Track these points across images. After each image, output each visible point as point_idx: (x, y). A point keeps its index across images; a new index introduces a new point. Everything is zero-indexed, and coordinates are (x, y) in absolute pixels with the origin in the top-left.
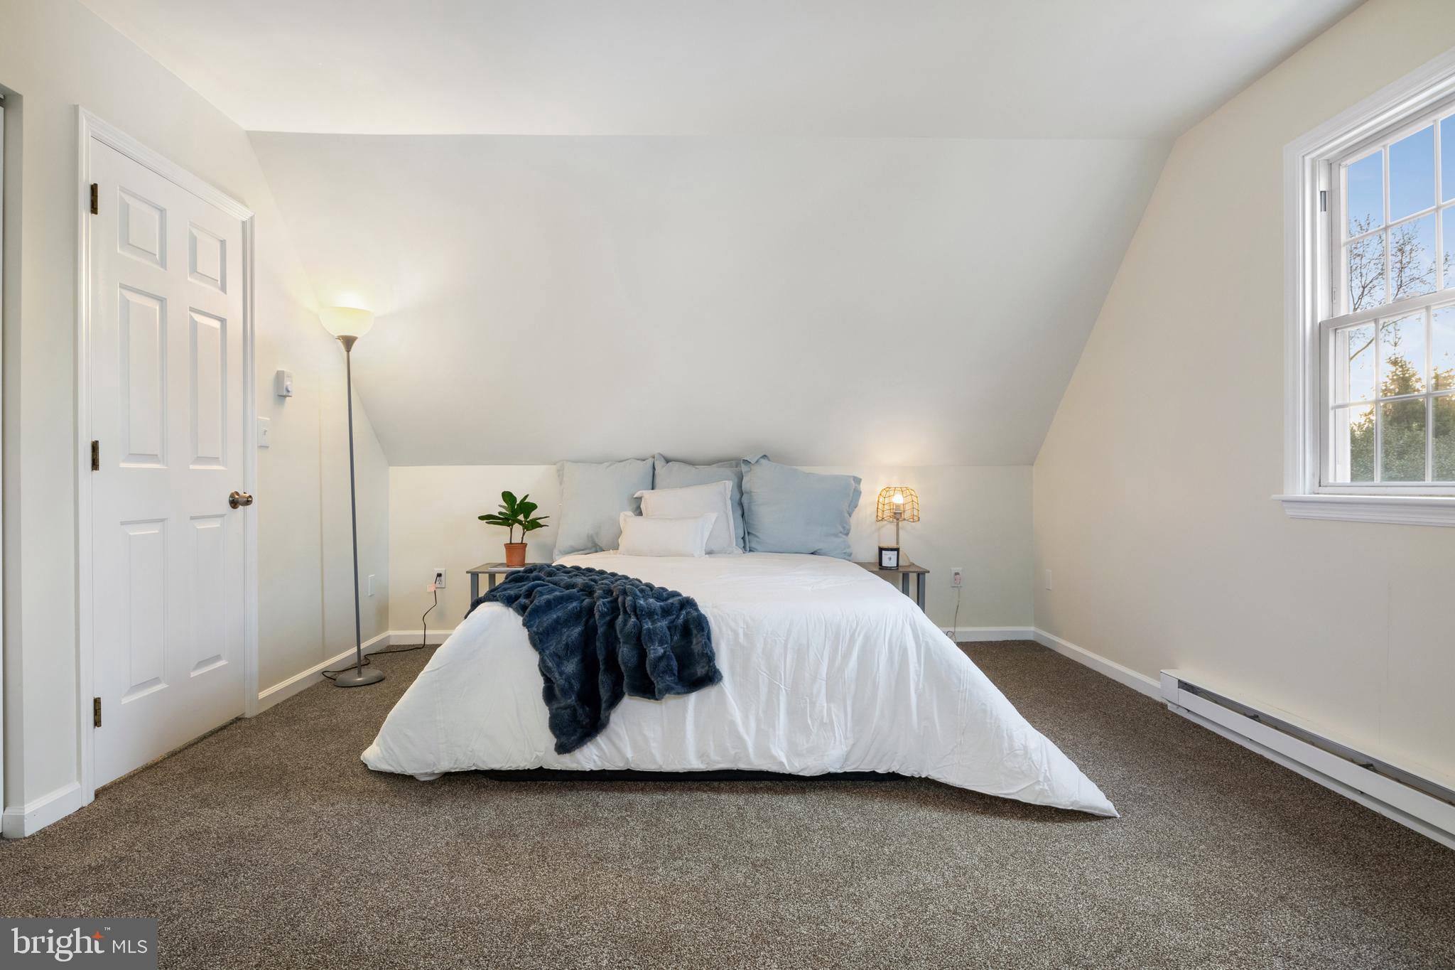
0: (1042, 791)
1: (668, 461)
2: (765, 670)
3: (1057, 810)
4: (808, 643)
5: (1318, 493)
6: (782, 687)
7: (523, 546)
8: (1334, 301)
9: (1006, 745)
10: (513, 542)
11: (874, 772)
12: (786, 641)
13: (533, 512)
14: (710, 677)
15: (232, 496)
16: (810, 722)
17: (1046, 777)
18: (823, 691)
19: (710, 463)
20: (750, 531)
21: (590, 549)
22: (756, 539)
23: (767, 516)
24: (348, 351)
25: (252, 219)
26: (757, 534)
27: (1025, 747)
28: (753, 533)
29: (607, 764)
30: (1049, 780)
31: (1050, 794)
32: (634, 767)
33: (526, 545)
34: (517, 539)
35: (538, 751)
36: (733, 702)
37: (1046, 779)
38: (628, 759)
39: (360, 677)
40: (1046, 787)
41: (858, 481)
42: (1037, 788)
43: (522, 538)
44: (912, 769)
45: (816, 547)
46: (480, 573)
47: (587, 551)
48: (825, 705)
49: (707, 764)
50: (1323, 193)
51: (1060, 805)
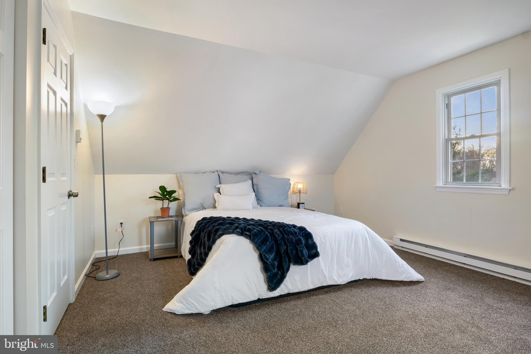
0: (409, 277)
1: (222, 173)
2: (330, 250)
3: (414, 282)
4: (341, 239)
5: (446, 185)
6: (335, 255)
7: (168, 208)
8: (449, 133)
9: (398, 264)
10: (164, 207)
11: (360, 279)
12: (335, 240)
13: (174, 194)
14: (316, 255)
15: (69, 193)
16: (343, 266)
17: (409, 272)
18: (346, 255)
19: (238, 173)
20: (258, 199)
21: (200, 208)
22: (262, 202)
23: (265, 193)
24: (102, 121)
25: (73, 54)
26: (262, 200)
27: (402, 264)
28: (260, 199)
29: (282, 292)
30: (410, 273)
31: (412, 277)
32: (291, 292)
33: (170, 208)
34: (165, 206)
35: (260, 292)
36: (322, 262)
37: (409, 273)
38: (290, 289)
39: (107, 275)
40: (410, 275)
41: (289, 180)
42: (408, 276)
43: (168, 205)
44: (371, 276)
45: (281, 204)
46: (155, 221)
47: (198, 210)
48: (346, 259)
49: (314, 286)
50: (447, 104)
51: (415, 280)
